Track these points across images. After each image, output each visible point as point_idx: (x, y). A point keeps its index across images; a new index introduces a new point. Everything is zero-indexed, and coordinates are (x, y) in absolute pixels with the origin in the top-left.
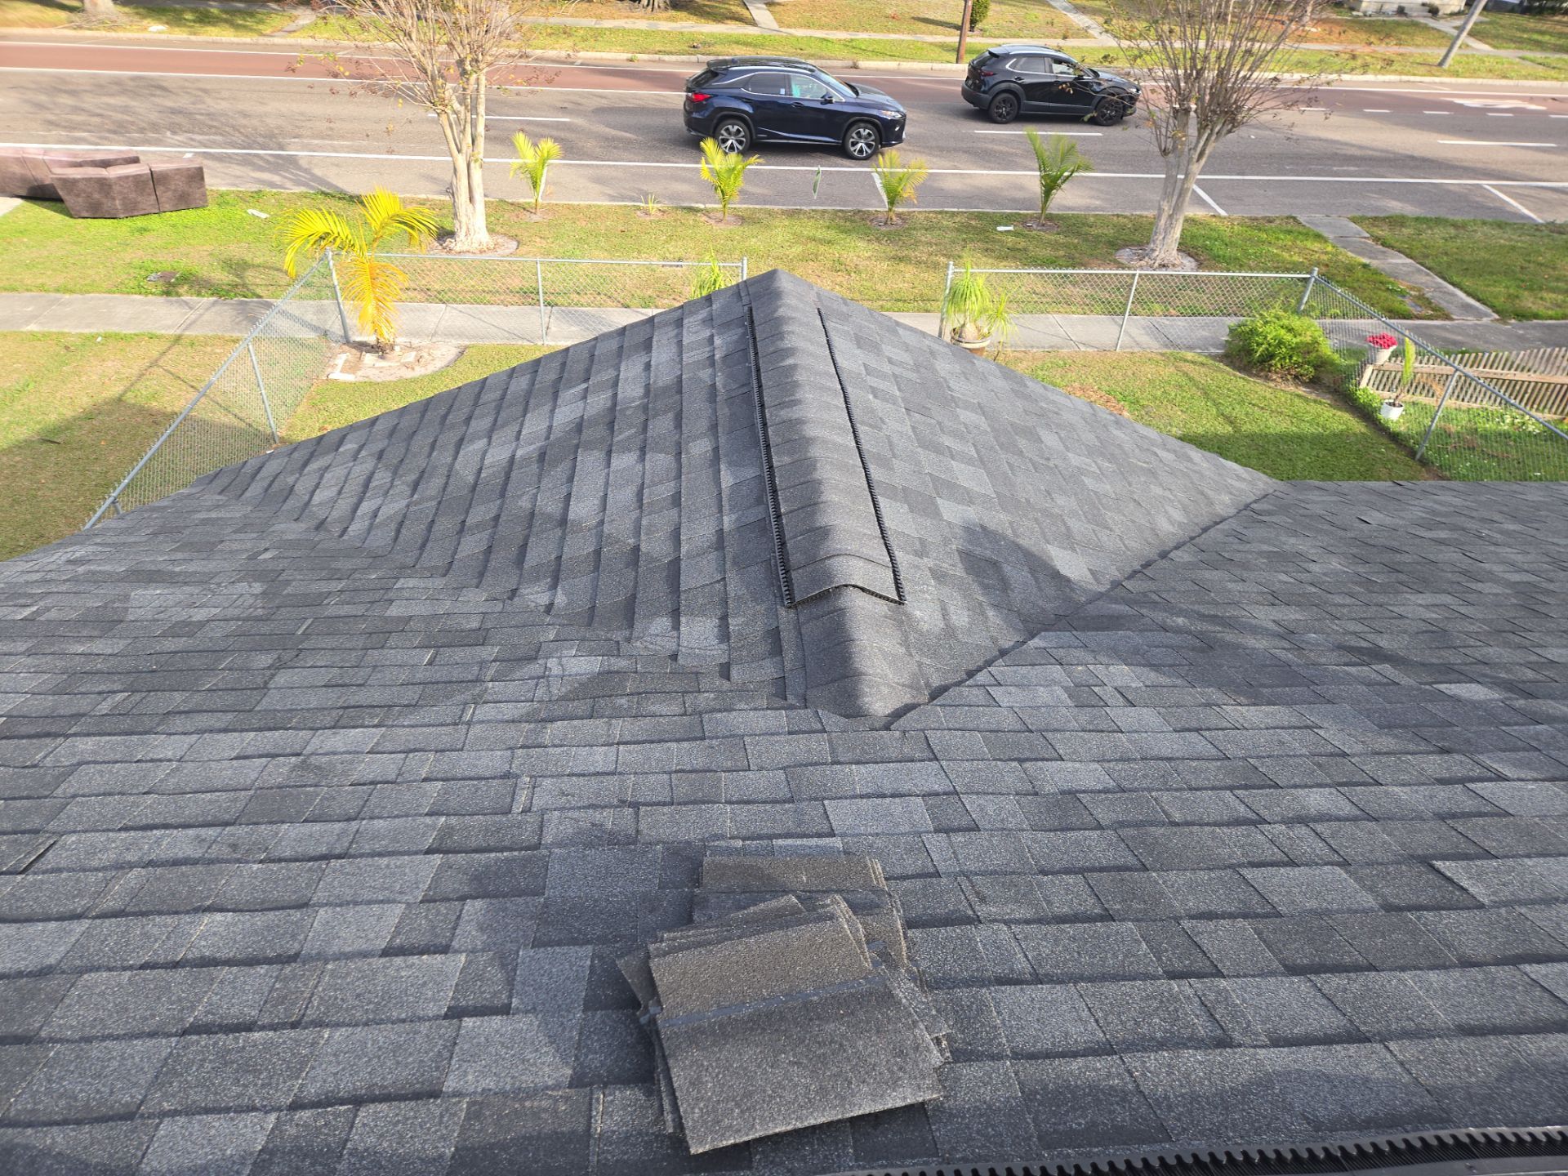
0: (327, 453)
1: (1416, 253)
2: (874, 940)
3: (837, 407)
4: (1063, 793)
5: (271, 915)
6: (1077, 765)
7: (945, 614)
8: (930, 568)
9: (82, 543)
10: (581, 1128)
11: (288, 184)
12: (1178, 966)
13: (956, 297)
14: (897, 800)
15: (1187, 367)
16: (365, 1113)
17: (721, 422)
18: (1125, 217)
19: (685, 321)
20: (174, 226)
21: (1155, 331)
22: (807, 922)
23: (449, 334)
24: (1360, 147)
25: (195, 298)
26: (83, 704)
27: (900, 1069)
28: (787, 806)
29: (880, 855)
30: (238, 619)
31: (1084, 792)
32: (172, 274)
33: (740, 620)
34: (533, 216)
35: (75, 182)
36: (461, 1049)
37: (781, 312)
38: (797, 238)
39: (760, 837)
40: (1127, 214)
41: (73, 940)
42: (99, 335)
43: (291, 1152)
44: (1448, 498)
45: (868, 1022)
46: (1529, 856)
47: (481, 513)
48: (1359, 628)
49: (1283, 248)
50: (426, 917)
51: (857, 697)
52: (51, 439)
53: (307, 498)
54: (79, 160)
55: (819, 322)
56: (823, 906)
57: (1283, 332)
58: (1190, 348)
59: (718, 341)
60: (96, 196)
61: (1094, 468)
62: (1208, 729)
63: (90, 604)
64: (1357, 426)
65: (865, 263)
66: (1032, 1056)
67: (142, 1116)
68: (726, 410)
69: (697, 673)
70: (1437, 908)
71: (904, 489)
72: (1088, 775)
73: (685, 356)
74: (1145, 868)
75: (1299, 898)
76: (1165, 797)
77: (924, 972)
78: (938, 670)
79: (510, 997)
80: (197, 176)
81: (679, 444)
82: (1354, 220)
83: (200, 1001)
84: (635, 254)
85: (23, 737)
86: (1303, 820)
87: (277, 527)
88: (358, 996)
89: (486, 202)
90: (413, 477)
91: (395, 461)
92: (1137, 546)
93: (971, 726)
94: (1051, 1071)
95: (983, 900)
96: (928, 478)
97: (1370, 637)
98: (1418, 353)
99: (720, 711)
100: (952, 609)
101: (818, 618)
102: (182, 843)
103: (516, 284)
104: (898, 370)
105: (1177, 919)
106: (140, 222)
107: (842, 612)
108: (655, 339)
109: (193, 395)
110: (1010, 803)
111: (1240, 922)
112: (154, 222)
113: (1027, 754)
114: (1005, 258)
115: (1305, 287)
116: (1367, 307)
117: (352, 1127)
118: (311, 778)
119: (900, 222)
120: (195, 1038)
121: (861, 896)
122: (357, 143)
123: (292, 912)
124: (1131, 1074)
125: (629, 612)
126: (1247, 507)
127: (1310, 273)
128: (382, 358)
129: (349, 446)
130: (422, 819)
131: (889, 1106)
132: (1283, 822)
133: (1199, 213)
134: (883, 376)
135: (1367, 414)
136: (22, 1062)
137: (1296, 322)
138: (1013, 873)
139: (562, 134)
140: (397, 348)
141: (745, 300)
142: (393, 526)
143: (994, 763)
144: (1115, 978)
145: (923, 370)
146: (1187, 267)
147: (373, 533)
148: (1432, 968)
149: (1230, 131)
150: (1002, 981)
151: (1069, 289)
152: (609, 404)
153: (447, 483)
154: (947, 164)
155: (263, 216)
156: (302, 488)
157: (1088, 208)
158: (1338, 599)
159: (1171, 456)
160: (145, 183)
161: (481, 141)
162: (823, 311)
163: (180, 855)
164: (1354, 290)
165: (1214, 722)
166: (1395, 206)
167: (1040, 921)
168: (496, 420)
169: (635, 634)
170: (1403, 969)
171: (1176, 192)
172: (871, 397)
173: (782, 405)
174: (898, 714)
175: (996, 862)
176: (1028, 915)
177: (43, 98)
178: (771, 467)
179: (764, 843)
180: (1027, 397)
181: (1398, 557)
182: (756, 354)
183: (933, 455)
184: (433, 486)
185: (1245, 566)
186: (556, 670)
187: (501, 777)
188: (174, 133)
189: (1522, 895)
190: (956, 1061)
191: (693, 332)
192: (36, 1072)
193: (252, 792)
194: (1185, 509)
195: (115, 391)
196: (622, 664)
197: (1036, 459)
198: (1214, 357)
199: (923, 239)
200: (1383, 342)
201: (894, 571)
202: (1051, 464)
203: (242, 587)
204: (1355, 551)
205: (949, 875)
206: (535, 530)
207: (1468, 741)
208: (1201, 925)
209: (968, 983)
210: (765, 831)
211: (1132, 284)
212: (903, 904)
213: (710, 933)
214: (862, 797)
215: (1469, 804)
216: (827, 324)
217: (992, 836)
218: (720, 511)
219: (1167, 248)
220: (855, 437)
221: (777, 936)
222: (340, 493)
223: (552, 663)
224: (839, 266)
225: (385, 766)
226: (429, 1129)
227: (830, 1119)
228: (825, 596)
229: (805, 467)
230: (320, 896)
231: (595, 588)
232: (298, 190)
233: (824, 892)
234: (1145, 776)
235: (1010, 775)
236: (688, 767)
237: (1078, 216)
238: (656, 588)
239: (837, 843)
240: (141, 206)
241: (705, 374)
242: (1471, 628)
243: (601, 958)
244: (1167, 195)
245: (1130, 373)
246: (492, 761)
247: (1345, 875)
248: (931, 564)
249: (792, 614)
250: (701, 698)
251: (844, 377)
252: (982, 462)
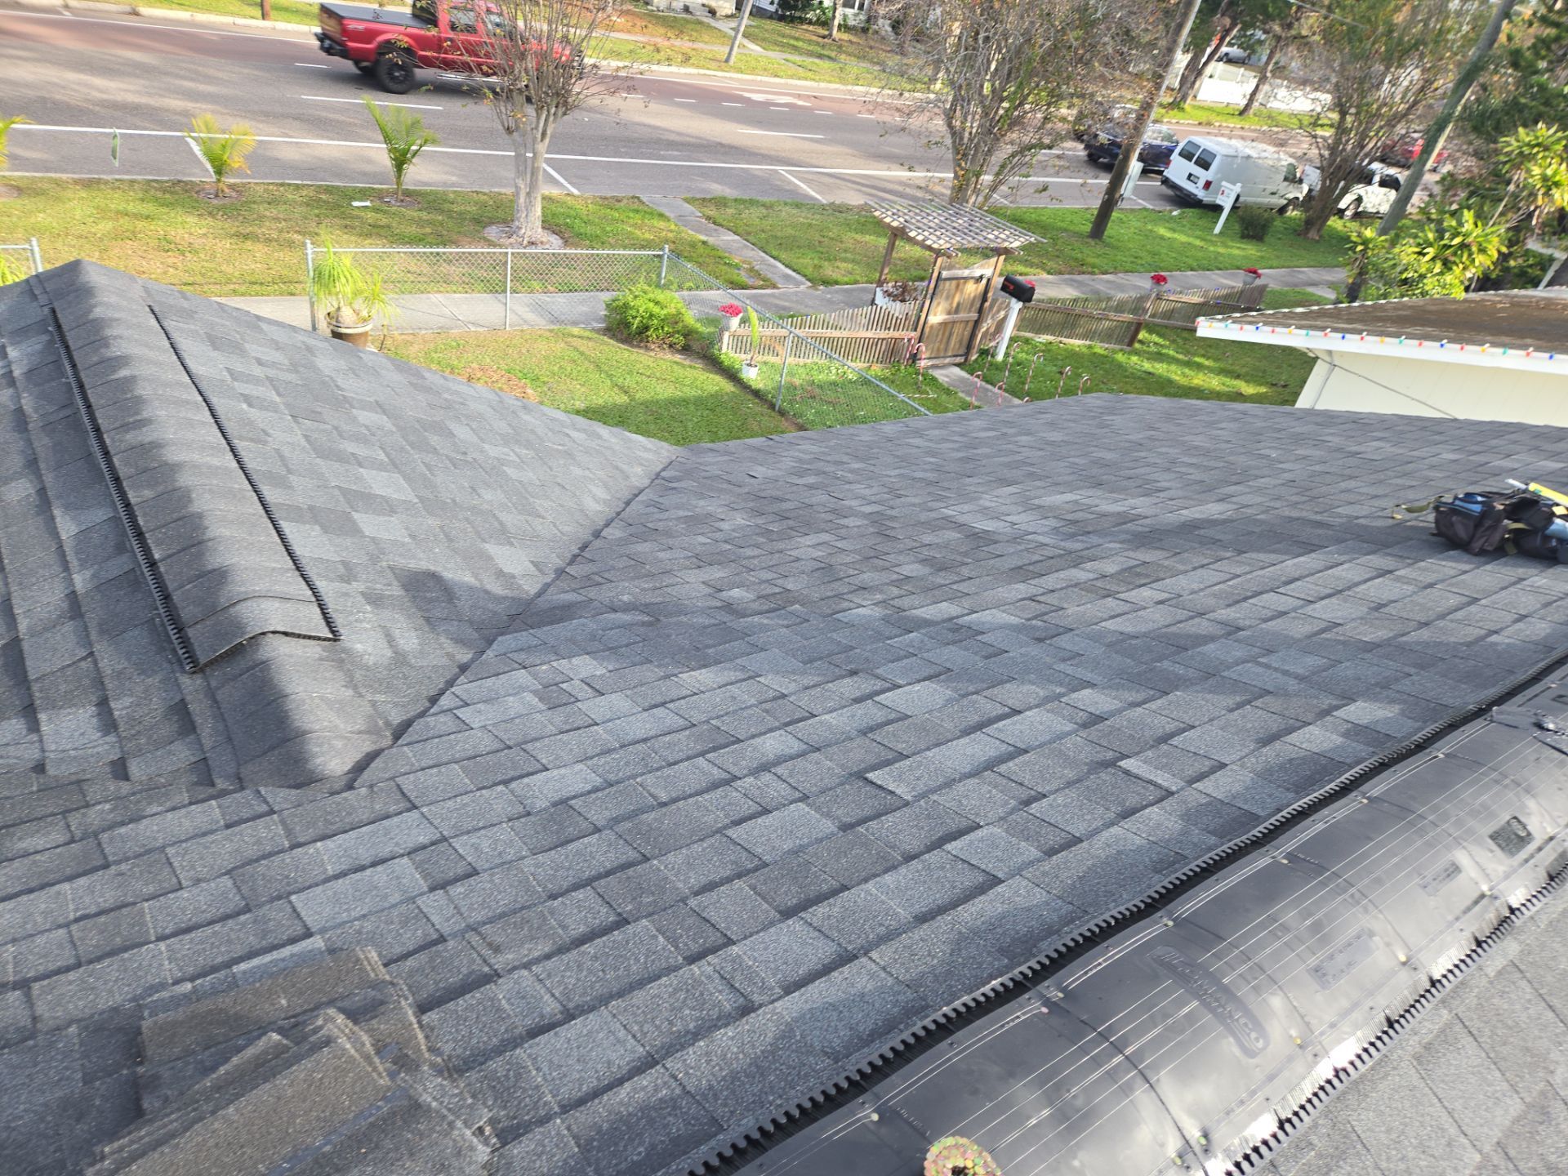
1: (740, 230)
2: (385, 1046)
3: (203, 423)
4: (555, 804)
6: (563, 771)
7: (390, 640)
8: (362, 593)
12: (694, 948)
13: (323, 278)
14: (379, 868)
15: (576, 342)
17: (41, 456)
18: (484, 194)
21: (539, 309)
22: (298, 1059)
24: (679, 134)
28: (242, 918)
29: (373, 939)
31: (574, 797)
33: (127, 701)
37: (98, 312)
38: (103, 213)
39: (214, 969)
40: (486, 190)
44: (807, 446)
45: (397, 1149)
46: (928, 749)
48: (769, 575)
49: (635, 225)
51: (307, 761)
55: (154, 322)
56: (316, 1031)
57: (651, 305)
58: (575, 323)
59: (13, 353)
61: (513, 457)
62: (672, 701)
64: (728, 387)
65: (201, 240)
66: (581, 1102)
68: (46, 441)
69: (79, 782)
70: (878, 816)
71: (311, 508)
72: (574, 778)
74: (646, 859)
75: (777, 843)
76: (649, 779)
77: (450, 1057)
78: (396, 705)
82: (687, 200)
86: (765, 767)
92: (572, 531)
93: (445, 759)
94: (602, 1110)
95: (497, 949)
96: (336, 492)
97: (780, 582)
98: (760, 319)
99: (123, 824)
100: (397, 633)
101: (235, 678)
104: (272, 373)
105: (684, 900)
107: (264, 665)
110: (504, 832)
111: (737, 883)
113: (512, 773)
114: (369, 235)
115: (661, 262)
116: (713, 280)
119: (234, 194)
121: (359, 995)
124: (675, 1077)
126: (658, 475)
127: (662, 249)
132: (751, 774)
133: (554, 192)
134: (256, 381)
135: (732, 375)
137: (660, 296)
138: (523, 908)
141: (43, 299)
143: (478, 793)
144: (641, 984)
145: (302, 369)
146: (553, 245)
148: (886, 871)
149: (565, 114)
150: (534, 1033)
151: (445, 268)
154: (277, 131)
157: (445, 184)
158: (749, 552)
159: (582, 436)
162: (156, 309)
164: (700, 265)
165: (674, 694)
166: (717, 189)
167: (561, 950)
170: (866, 880)
171: (527, 169)
172: (245, 406)
173: (125, 427)
174: (360, 767)
175: (503, 902)
176: (547, 949)
178: (128, 505)
179: (222, 974)
180: (428, 390)
181: (786, 506)
182: (74, 366)
183: (337, 465)
185: (668, 534)
189: (932, 784)
190: (504, 1145)
194: (606, 486)
197: (453, 454)
198: (598, 331)
199: (267, 213)
200: (733, 311)
201: (320, 606)
202: (469, 458)
204: (751, 504)
205: (454, 935)
207: (867, 660)
208: (704, 899)
209: (499, 1051)
210: (219, 960)
211: (506, 263)
212: (410, 988)
213: (171, 1122)
214: (336, 877)
215: (879, 716)
216: (165, 324)
217: (492, 875)
218: (66, 566)
219: (531, 224)
220: (235, 454)
224: (166, 245)
228: (238, 650)
229: (175, 502)
233: (312, 1010)
234: (627, 764)
235: (499, 801)
236: (93, 909)
237: (437, 192)
239: (317, 943)
241: (3, 397)
242: (848, 559)
244: (520, 173)
245: (524, 351)
247: (807, 809)
248: (362, 588)
249: (199, 680)
250: (92, 813)
251: (203, 386)
252: (395, 465)
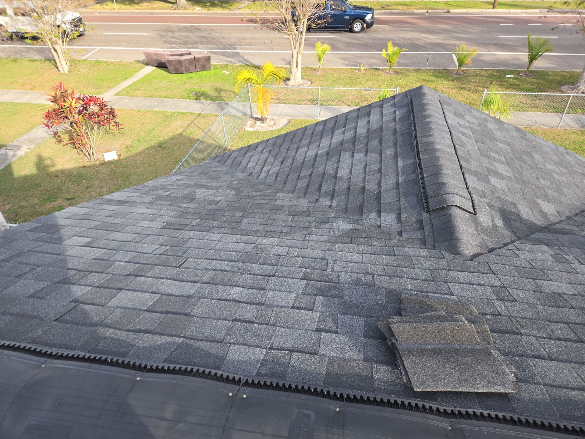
0: (252, 151)
3: (448, 138)
4: (554, 293)
5: (254, 290)
6: (560, 284)
7: (493, 221)
8: (486, 203)
9: (179, 175)
10: (370, 375)
11: (236, 62)
13: (487, 103)
14: (479, 286)
16: (294, 355)
17: (398, 142)
18: (566, 72)
19: (384, 105)
20: (200, 76)
21: (578, 121)
23: (285, 115)
25: (205, 101)
26: (188, 222)
27: (497, 379)
28: (432, 282)
29: (474, 304)
30: (229, 201)
31: (564, 294)
32: (199, 92)
33: (406, 216)
34: (318, 72)
35: (172, 61)
36: (323, 342)
37: (425, 101)
39: (422, 292)
40: (567, 70)
41: (196, 288)
42: (176, 112)
43: (272, 362)
47: (305, 173)
50: (304, 299)
51: (458, 248)
52: (160, 146)
53: (246, 165)
54: (173, 54)
55: (440, 105)
59: (397, 113)
60: (178, 66)
61: (557, 170)
63: (185, 193)
65: (446, 90)
66: (553, 386)
67: (224, 343)
68: (401, 138)
69: (389, 233)
71: (475, 171)
72: (566, 288)
73: (384, 118)
77: (500, 348)
78: (491, 242)
79: (337, 328)
80: (208, 59)
81: (381, 150)
83: (236, 312)
84: (354, 86)
85: (172, 229)
87: (237, 174)
88: (285, 319)
89: (302, 68)
90: (281, 159)
91: (275, 154)
93: (508, 264)
94: (562, 393)
95: (523, 327)
96: (485, 168)
99: (400, 247)
100: (496, 219)
101: (439, 217)
102: (223, 265)
103: (310, 97)
104: (472, 126)
106: (190, 75)
107: (450, 215)
108: (372, 112)
109: (203, 134)
110: (530, 294)
112: (194, 75)
113: (536, 277)
114: (509, 88)
117: (290, 358)
118: (259, 251)
119: (462, 73)
120: (237, 323)
121: (469, 317)
122: (259, 47)
123: (260, 290)
125: (361, 210)
128: (263, 123)
129: (259, 149)
130: (298, 269)
131: (494, 391)
134: (466, 128)
136: (188, 321)
138: (535, 319)
139: (331, 42)
140: (268, 120)
141: (409, 97)
142: (275, 176)
143: (521, 278)
145: (482, 126)
147: (268, 178)
150: (535, 357)
151: (538, 102)
152: (353, 135)
153: (293, 162)
154: (486, 50)
155: (228, 73)
156: (244, 162)
157: (549, 68)
160: (192, 62)
161: (303, 45)
162: (441, 102)
163: (223, 269)
167: (550, 338)
168: (311, 141)
169: (363, 218)
172: (461, 135)
173: (425, 136)
174: (475, 256)
175: (527, 314)
176: (544, 336)
177: (163, 33)
178: (420, 159)
179: (425, 294)
180: (527, 140)
182: (414, 117)
183: (487, 159)
184: (288, 163)
186: (336, 227)
187: (322, 259)
188: (202, 45)
190: (518, 382)
191: (388, 109)
192: (192, 324)
193: (242, 253)
195: (180, 131)
196: (360, 227)
197: (532, 164)
199: (472, 80)
201: (472, 202)
202: (538, 167)
203: (228, 192)
205: (506, 316)
206: (325, 179)
209: (520, 356)
210: (424, 290)
211: (568, 100)
212: (487, 323)
214: (463, 283)
216: (443, 107)
217: (523, 305)
218: (398, 175)
220: (455, 150)
221: (440, 324)
222: (256, 164)
223: (334, 224)
225: (282, 250)
226: (316, 364)
227: (469, 391)
228: (443, 209)
229: (434, 160)
230: (268, 287)
231: (348, 201)
232: (239, 64)
233: (454, 313)
235: (529, 284)
236: (390, 264)
237: (544, 71)
238: (372, 202)
240: (190, 69)
241: (392, 125)
243: (368, 322)
245: (564, 138)
246: (318, 253)
248: (487, 201)
249: (428, 215)
250: (392, 242)
251: (450, 127)
252: (508, 164)
